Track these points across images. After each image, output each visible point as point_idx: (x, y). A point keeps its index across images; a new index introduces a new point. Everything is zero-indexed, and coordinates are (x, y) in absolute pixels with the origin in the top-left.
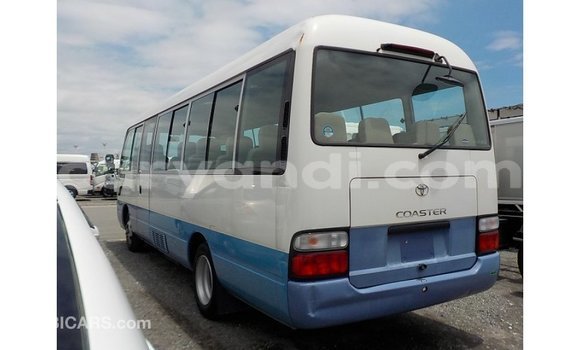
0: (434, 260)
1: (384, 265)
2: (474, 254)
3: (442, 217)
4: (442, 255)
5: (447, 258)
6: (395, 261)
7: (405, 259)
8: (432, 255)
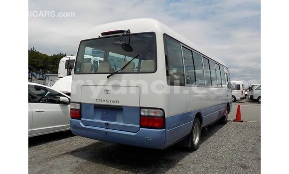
0: (114, 123)
1: (93, 119)
2: (139, 126)
3: (117, 104)
4: (120, 122)
5: (122, 124)
6: (98, 119)
7: (102, 119)
8: (115, 120)
